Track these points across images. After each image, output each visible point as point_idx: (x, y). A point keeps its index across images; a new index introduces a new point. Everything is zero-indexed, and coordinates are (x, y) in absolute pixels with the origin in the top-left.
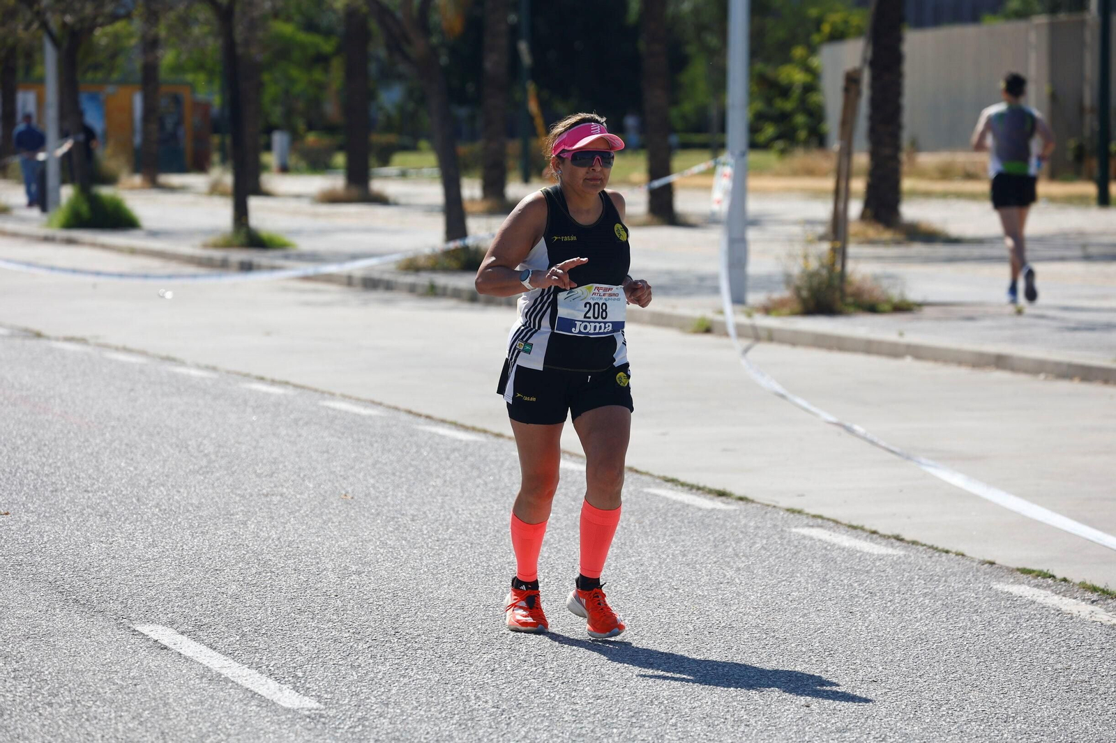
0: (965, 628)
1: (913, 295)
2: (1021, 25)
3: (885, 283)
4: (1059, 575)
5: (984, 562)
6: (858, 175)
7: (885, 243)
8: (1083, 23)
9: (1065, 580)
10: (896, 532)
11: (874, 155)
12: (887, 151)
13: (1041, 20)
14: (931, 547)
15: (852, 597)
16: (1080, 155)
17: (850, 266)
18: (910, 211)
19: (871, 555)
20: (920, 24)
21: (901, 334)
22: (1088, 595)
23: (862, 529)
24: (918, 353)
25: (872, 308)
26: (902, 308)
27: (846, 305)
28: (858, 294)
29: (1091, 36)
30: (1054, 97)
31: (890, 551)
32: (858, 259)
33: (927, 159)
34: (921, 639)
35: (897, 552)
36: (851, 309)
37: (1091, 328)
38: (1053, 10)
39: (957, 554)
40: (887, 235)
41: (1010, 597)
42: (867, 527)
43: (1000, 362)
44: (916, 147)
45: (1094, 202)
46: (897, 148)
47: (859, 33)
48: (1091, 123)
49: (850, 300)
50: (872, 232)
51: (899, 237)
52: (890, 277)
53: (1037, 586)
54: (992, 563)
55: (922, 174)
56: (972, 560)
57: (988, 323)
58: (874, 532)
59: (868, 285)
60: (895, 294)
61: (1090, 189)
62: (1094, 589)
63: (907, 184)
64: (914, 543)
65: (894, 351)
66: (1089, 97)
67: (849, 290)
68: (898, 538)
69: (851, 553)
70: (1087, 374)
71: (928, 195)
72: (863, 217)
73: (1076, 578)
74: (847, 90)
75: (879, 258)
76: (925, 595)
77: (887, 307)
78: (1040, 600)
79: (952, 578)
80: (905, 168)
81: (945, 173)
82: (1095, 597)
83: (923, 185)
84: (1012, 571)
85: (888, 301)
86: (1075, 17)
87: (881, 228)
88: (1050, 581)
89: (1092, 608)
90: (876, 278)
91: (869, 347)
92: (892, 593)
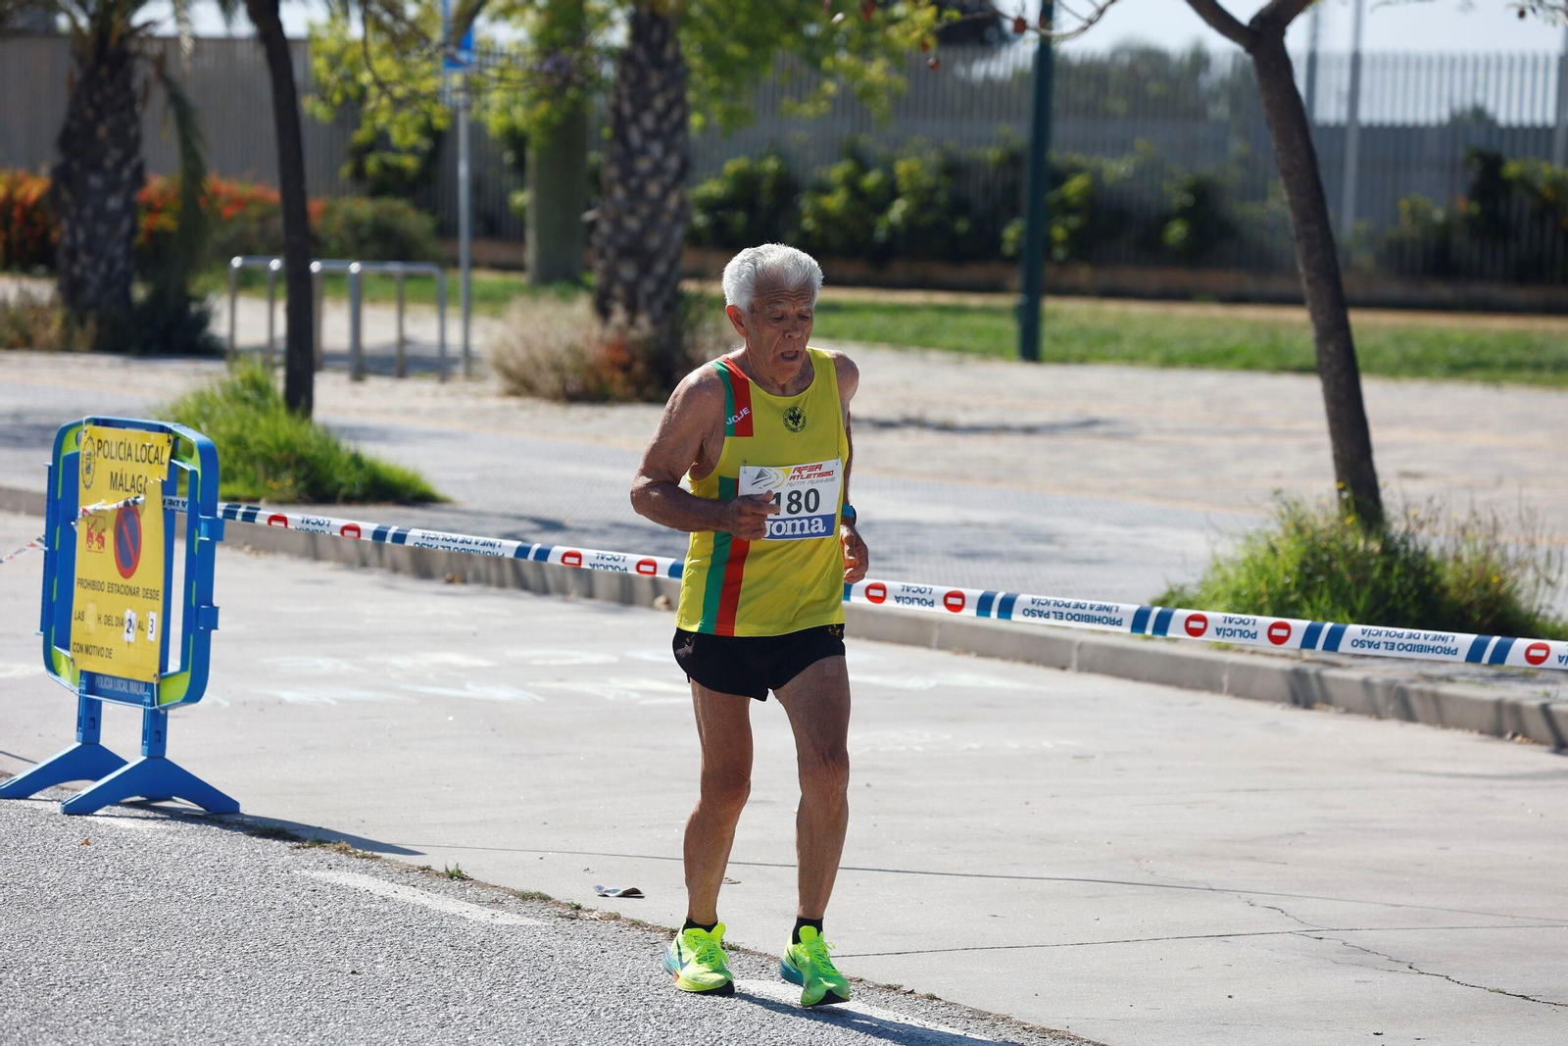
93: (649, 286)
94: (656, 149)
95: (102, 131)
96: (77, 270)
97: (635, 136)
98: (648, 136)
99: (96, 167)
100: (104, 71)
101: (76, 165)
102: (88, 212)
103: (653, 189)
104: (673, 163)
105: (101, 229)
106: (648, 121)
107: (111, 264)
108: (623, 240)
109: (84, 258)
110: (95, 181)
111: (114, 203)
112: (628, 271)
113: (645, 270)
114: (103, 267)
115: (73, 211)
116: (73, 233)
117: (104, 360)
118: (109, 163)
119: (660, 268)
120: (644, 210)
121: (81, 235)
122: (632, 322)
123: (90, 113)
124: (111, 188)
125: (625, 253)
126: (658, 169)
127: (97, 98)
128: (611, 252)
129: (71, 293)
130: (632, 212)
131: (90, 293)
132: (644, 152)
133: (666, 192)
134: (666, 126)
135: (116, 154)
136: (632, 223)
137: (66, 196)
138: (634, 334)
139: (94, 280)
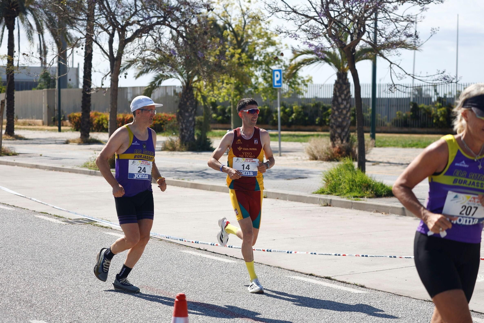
0: (28, 225)
1: (17, 152)
2: (41, 90)
3: (11, 149)
4: (49, 213)
5: (33, 211)
6: (4, 124)
7: (10, 140)
8: (54, 90)
9: (50, 214)
10: (13, 205)
11: (7, 119)
12: (11, 119)
13: (45, 89)
14: (21, 208)
15: (3, 219)
16: (54, 120)
17: (3, 145)
18: (16, 132)
19: (8, 210)
20: (18, 90)
21: (14, 161)
22: (55, 217)
23: (6, 204)
24: (18, 165)
25: (8, 155)
26: (15, 154)
27: (2, 154)
28: (5, 151)
29: (56, 93)
30: (48, 107)
31: (12, 209)
32: (4, 143)
33: (20, 121)
34: (19, 228)
35: (13, 209)
36: (3, 155)
37: (57, 159)
38: (48, 88)
39: (27, 209)
40: (11, 138)
41: (38, 218)
42: (7, 204)
43: (37, 167)
44: (18, 118)
45: (57, 131)
46: (13, 118)
47: (4, 91)
48: (57, 113)
49: (2, 153)
50: (7, 137)
51: (14, 138)
52: (12, 147)
53: (44, 216)
54: (35, 211)
55: (19, 124)
56: (30, 210)
57: (34, 158)
58: (8, 205)
59: (7, 149)
60: (13, 151)
61: (57, 128)
62: (57, 216)
63: (15, 126)
64: (17, 207)
65: (13, 164)
66: (56, 107)
67: (3, 150)
68: (14, 206)
69: (3, 209)
70: (56, 169)
71: (20, 129)
72: (5, 133)
73: (53, 214)
74: (1, 104)
75: (9, 143)
76: (20, 218)
77: (11, 154)
78: (45, 219)
79: (26, 214)
80: (15, 123)
81: (24, 124)
82: (57, 218)
83: (19, 127)
84: (39, 213)
85: (12, 153)
86: (53, 89)
87: (9, 136)
88: (47, 215)
89: (56, 220)
90: (8, 148)
91: (7, 163)
92: (12, 218)
93: (344, 134)
94: (345, 103)
95: (188, 104)
96: (183, 133)
97: (340, 100)
98: (343, 100)
99: (187, 111)
100: (188, 91)
101: (183, 111)
102: (185, 121)
103: (344, 112)
104: (348, 106)
105: (188, 125)
106: (343, 96)
107: (191, 132)
108: (338, 124)
109: (185, 131)
110: (187, 114)
111: (191, 119)
112: (339, 131)
113: (343, 130)
114: (189, 133)
115: (182, 121)
116: (182, 126)
117: (190, 153)
118: (189, 110)
119: (346, 130)
120: (343, 117)
121: (184, 126)
122: (342, 143)
123: (185, 100)
124: (190, 116)
125: (338, 127)
126: (345, 107)
127: (187, 96)
128: (334, 127)
129: (182, 138)
130: (340, 117)
131: (186, 138)
132: (342, 103)
133: (347, 112)
134: (347, 98)
135: (191, 108)
136: (340, 120)
137: (181, 118)
138: (343, 145)
139: (187, 135)
